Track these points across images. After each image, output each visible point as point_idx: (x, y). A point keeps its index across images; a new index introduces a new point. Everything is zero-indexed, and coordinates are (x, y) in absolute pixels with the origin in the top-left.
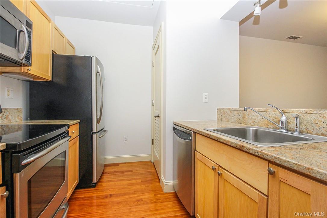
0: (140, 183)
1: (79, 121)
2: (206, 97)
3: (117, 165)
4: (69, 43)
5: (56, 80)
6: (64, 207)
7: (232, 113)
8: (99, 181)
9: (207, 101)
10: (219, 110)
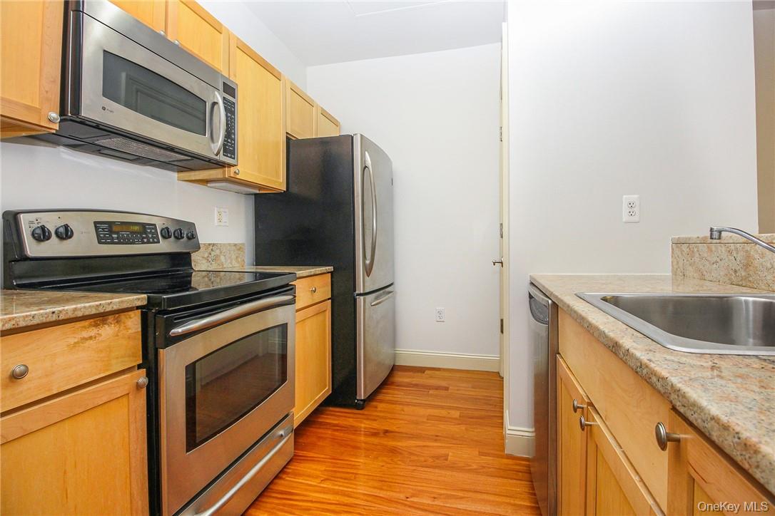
0: (456, 419)
1: (331, 268)
2: (631, 205)
3: (421, 370)
4: (325, 114)
5: (295, 190)
6: (282, 432)
8: (371, 398)
9: (636, 218)
10: (678, 243)
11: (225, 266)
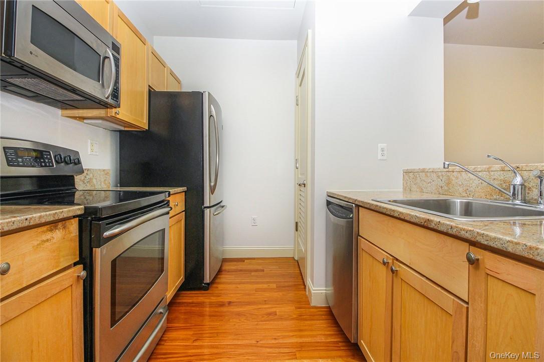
0: (274, 289)
1: (185, 189)
2: (383, 150)
3: (242, 260)
4: (172, 74)
5: (155, 129)
6: (161, 310)
7: (428, 176)
8: (213, 282)
9: (385, 158)
10: (407, 172)
11: (96, 187)
